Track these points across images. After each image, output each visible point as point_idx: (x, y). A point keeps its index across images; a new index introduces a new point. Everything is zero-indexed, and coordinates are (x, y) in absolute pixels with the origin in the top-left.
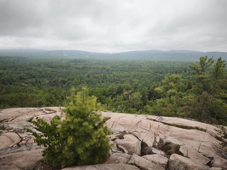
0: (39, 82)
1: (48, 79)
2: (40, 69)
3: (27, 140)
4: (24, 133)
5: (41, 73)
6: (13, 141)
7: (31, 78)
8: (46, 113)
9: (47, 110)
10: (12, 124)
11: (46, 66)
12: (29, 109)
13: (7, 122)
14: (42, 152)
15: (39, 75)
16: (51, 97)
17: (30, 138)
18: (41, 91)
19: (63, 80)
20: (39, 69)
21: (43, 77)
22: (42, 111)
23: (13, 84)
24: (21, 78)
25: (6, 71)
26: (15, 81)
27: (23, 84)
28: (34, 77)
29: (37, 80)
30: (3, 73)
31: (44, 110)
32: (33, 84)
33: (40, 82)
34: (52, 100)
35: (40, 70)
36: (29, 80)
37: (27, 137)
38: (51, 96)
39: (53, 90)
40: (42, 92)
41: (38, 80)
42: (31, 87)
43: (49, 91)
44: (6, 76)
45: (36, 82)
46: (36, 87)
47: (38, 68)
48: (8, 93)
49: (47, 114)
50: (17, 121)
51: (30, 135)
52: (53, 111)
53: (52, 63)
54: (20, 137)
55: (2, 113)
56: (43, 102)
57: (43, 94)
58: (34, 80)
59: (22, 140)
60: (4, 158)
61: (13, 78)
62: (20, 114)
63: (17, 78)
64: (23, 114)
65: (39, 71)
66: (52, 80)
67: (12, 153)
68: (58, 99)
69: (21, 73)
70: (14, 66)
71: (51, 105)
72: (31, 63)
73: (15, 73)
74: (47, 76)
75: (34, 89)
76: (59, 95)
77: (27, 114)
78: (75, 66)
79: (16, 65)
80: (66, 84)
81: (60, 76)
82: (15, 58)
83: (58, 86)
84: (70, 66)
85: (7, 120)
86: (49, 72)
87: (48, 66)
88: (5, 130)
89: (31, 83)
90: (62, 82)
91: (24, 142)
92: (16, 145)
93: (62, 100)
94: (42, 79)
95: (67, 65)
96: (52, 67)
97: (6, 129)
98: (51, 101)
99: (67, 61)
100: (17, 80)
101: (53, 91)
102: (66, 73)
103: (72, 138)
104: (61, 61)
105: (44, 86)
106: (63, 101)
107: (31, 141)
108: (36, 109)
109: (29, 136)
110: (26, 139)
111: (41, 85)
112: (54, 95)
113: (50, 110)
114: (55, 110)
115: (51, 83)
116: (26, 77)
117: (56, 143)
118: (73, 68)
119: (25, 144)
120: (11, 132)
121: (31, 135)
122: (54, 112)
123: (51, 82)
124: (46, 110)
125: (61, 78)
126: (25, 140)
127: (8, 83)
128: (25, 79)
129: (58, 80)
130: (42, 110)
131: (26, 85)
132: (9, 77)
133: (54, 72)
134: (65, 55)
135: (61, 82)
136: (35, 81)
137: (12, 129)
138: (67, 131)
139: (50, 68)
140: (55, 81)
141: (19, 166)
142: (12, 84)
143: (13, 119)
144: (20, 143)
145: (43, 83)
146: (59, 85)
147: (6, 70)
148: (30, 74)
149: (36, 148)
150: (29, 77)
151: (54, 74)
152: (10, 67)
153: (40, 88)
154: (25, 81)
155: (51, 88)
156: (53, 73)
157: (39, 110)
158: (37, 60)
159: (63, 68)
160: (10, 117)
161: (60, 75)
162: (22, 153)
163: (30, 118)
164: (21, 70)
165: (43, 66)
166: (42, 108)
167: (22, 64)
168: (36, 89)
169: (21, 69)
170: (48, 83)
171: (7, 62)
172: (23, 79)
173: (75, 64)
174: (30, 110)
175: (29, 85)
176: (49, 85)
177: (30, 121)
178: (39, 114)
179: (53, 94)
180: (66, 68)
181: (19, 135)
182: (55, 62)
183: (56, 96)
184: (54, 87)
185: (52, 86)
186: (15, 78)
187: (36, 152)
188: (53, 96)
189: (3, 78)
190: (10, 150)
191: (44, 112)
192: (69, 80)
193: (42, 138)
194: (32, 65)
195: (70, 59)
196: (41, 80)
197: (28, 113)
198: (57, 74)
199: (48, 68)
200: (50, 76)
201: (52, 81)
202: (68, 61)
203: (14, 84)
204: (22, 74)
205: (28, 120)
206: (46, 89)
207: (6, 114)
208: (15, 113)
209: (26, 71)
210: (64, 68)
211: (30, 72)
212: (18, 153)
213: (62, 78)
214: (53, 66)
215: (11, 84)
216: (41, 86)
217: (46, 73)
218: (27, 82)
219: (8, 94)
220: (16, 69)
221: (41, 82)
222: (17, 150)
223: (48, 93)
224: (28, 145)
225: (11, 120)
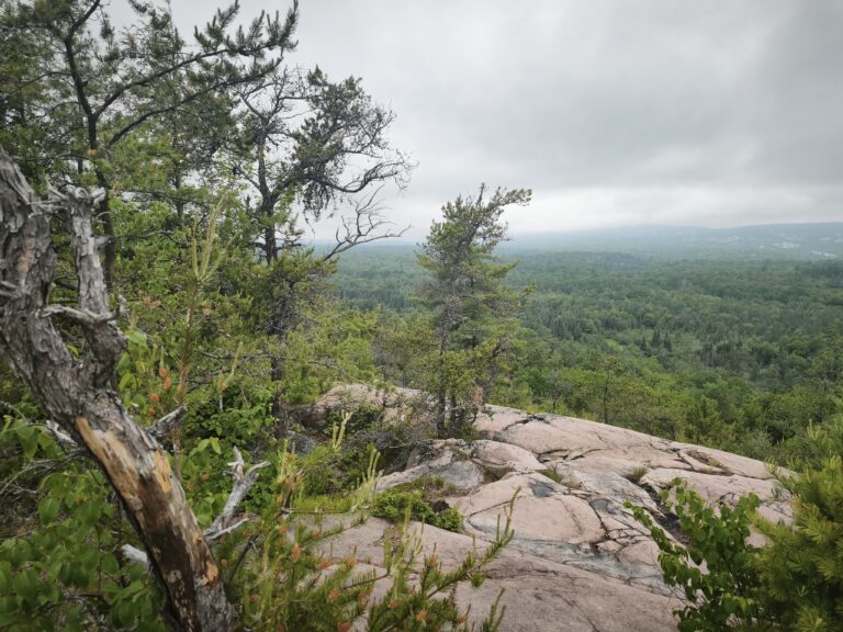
0: (665, 343)
1: (698, 337)
2: (675, 297)
3: (625, 545)
4: (615, 514)
5: (677, 310)
6: (581, 530)
7: (638, 328)
8: (688, 467)
9: (694, 457)
10: (581, 469)
11: (698, 286)
12: (631, 436)
13: (565, 458)
14: (674, 613)
15: (667, 320)
16: (704, 409)
17: (633, 540)
18: (668, 376)
19: (761, 349)
20: (672, 296)
21: (680, 326)
22: (675, 456)
23: (581, 339)
24: (608, 324)
25: (570, 298)
26: (589, 332)
27: (611, 343)
28: (651, 325)
29: (658, 336)
30: (561, 303)
31: (683, 454)
32: (643, 347)
33: (668, 345)
34: (708, 420)
35: (675, 299)
36: (633, 334)
37: (623, 535)
38: (705, 402)
39: (712, 380)
40: (673, 382)
41: (662, 337)
42: (637, 356)
43: (699, 384)
44: (569, 312)
45: (655, 342)
46: (653, 360)
47: (668, 294)
48: (565, 365)
49: (692, 470)
50: (593, 467)
51: (632, 528)
52: (718, 466)
53: (724, 277)
54: (603, 526)
55: (556, 426)
56: (674, 418)
57: (672, 388)
58: (649, 334)
59: (607, 538)
60: (555, 573)
61: (585, 319)
62: (601, 445)
63: (596, 323)
64: (612, 447)
65: (669, 306)
66: (715, 341)
67: (577, 566)
68: (729, 422)
69: (610, 308)
70: (592, 283)
71: (702, 438)
72: (647, 274)
73: (593, 304)
74: (697, 325)
75: (643, 366)
76: (738, 406)
77: (626, 453)
78: (828, 292)
79: (601, 279)
80: (772, 366)
81: (752, 329)
82: (599, 257)
83: (735, 367)
84: (801, 293)
85: (564, 454)
86: (707, 311)
87: (707, 288)
88: (559, 482)
89: (637, 343)
90: (756, 354)
91: (611, 545)
92: (588, 547)
93: (748, 429)
94: (678, 335)
95: (786, 288)
96: (721, 294)
97: (563, 481)
98: (701, 423)
99: (791, 269)
100: (596, 329)
101: (710, 386)
102: (780, 320)
103: (819, 621)
104: (764, 269)
105: (681, 362)
106: (749, 435)
107: (636, 553)
108: (656, 440)
109: (630, 532)
110: (620, 537)
111: (671, 356)
112: (715, 402)
113: (705, 460)
114: (725, 465)
115: (708, 354)
116: (624, 322)
117: (743, 606)
118: (816, 300)
119: (616, 556)
120: (576, 495)
121: (635, 532)
122: (723, 474)
123: (708, 349)
124: (689, 454)
125: (754, 340)
126: (615, 540)
127: (568, 334)
128: (620, 328)
129: (739, 344)
130: (674, 450)
131: (621, 348)
132: (574, 317)
133: (727, 312)
134: (785, 245)
135: (752, 353)
136: (650, 338)
137: (579, 487)
138: (800, 578)
139: (713, 295)
140: (727, 348)
141: (594, 623)
142: (579, 341)
143: (581, 456)
144: (601, 545)
145: (677, 349)
146: (741, 365)
147: (569, 294)
148: (638, 313)
149: (650, 586)
150: (635, 321)
151: (726, 320)
152: (581, 285)
153: (666, 365)
154: (620, 335)
155: (709, 371)
156: (721, 315)
157: (664, 447)
158: (669, 265)
159: (766, 299)
160: (575, 447)
161: (750, 325)
162: (605, 582)
163: (635, 469)
164: (611, 297)
165: (687, 285)
166: (675, 445)
167: (619, 276)
168: (651, 369)
169: (614, 293)
170: (698, 352)
171: (577, 270)
172: (612, 328)
173: (829, 286)
174: (633, 441)
175: (630, 349)
176: (698, 358)
177: (634, 478)
178: (663, 464)
179: (711, 395)
180: (783, 300)
181: (599, 517)
182: (737, 272)
183: (722, 406)
184: (719, 369)
185: (710, 365)
186: (591, 322)
187: (651, 602)
188: (712, 403)
189: (559, 316)
190: (570, 556)
191: (683, 461)
192: (791, 350)
193: (681, 560)
194: (650, 280)
195: (809, 263)
196: (673, 336)
197: (626, 449)
198: (738, 322)
199: (706, 294)
200: (709, 327)
201: (715, 348)
202: (797, 269)
203: (586, 341)
204: (614, 310)
205: (628, 473)
206: (688, 371)
207: (565, 433)
208: (590, 436)
209: (627, 300)
210: (771, 298)
211: (639, 304)
212: (591, 576)
213: (758, 339)
214: (728, 287)
215: (577, 338)
216: (672, 360)
217: (695, 313)
218: (626, 337)
219: (567, 368)
220: (600, 292)
221: (673, 347)
222: (590, 563)
223: (694, 389)
224: (626, 564)
225: (577, 457)
